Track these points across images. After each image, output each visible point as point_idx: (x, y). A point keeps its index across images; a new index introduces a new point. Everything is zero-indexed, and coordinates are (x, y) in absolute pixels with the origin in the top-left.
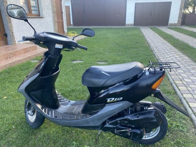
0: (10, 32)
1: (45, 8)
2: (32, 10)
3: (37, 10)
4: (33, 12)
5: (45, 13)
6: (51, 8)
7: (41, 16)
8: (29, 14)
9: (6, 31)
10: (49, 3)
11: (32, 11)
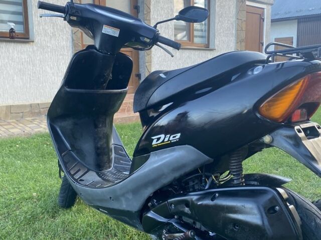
0: (146, 70)
1: (221, 33)
2: (193, 36)
3: (205, 37)
4: (196, 40)
5: (219, 41)
6: (234, 32)
7: (211, 47)
8: (188, 42)
9: (140, 70)
10: (232, 23)
11: (195, 38)
